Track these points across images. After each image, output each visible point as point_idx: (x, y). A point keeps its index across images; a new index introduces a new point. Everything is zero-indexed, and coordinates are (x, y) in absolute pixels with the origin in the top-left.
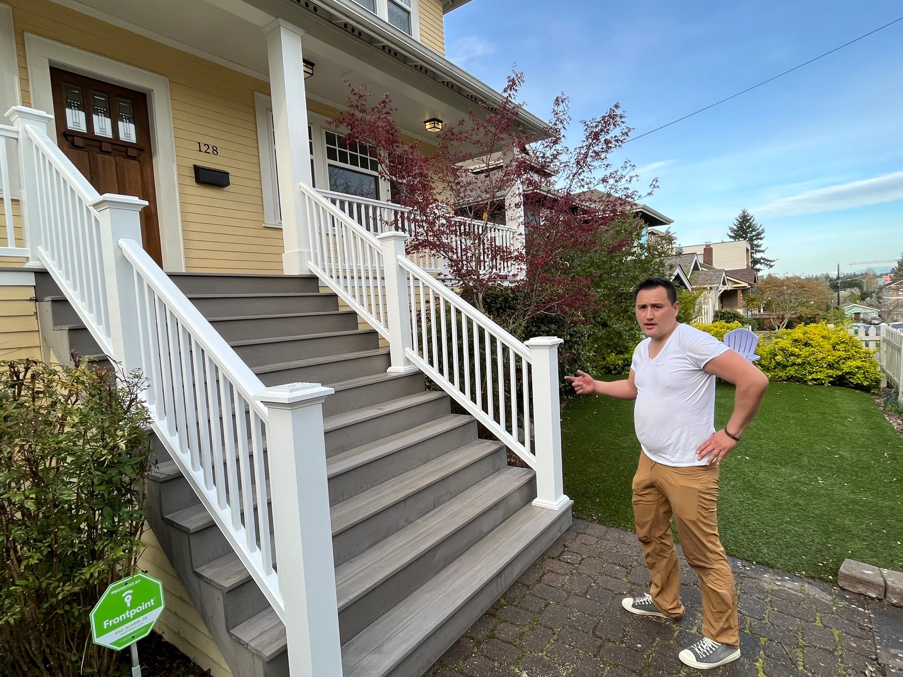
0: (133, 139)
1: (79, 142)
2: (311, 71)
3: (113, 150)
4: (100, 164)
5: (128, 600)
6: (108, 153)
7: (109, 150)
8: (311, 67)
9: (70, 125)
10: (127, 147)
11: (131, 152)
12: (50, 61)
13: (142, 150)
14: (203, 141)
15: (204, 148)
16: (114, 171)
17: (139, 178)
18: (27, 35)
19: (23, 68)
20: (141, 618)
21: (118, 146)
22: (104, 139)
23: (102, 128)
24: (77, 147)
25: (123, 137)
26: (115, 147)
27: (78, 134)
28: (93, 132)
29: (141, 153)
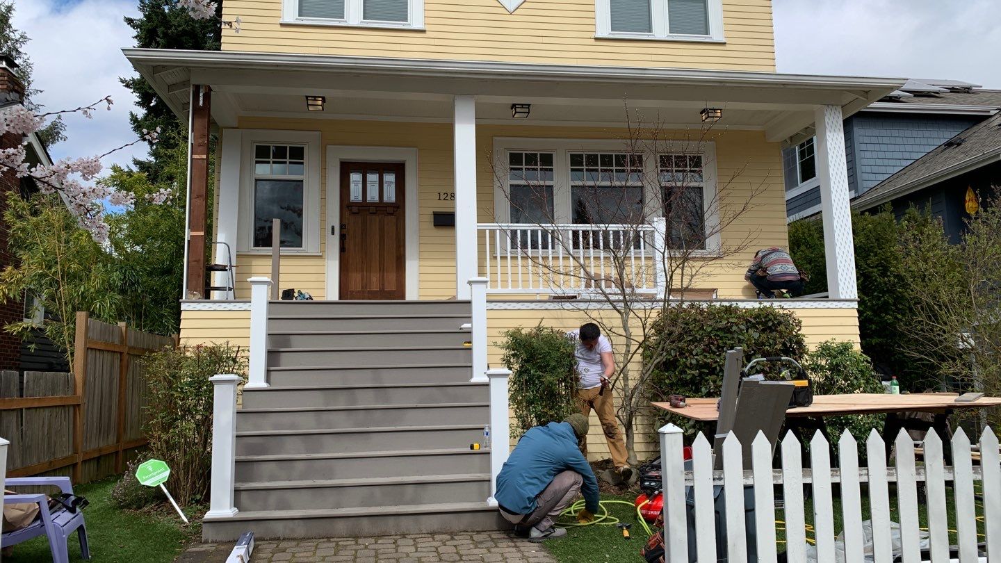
0: (393, 199)
1: (355, 209)
2: (527, 111)
3: (377, 211)
4: (368, 222)
6: (374, 214)
7: (375, 211)
9: (352, 198)
10: (386, 207)
11: (390, 210)
12: (340, 159)
13: (398, 207)
14: (442, 191)
15: (443, 197)
16: (377, 227)
17: (394, 228)
18: (328, 147)
19: (324, 169)
21: (381, 208)
22: (373, 204)
23: (373, 196)
24: (354, 213)
25: (385, 199)
26: (378, 209)
27: (356, 204)
28: (366, 201)
29: (397, 209)
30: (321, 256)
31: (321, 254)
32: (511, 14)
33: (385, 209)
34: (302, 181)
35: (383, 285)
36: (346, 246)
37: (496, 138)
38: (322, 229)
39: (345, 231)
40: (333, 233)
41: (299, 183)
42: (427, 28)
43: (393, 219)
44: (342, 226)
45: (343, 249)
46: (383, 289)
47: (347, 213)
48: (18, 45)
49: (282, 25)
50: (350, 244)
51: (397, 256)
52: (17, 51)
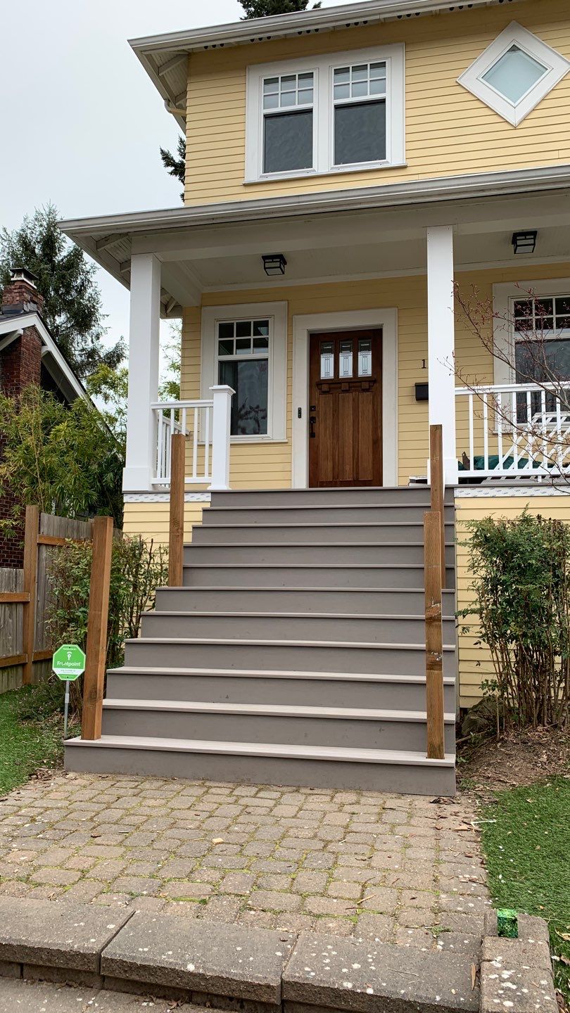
0: (369, 373)
1: (325, 388)
2: (532, 242)
3: (350, 387)
4: (340, 402)
5: (69, 656)
6: (347, 391)
7: (348, 389)
8: (532, 237)
9: (323, 376)
10: (361, 382)
11: (366, 385)
12: (308, 331)
13: (375, 381)
16: (351, 406)
17: (371, 406)
18: (295, 317)
19: (290, 343)
20: (73, 669)
21: (356, 383)
22: (346, 380)
23: (346, 370)
24: (325, 392)
25: (360, 373)
26: (351, 385)
27: (327, 382)
28: (338, 376)
29: (374, 384)
30: (287, 443)
31: (286, 441)
32: (515, 128)
33: (358, 384)
34: (267, 360)
35: (358, 473)
36: (316, 431)
37: (496, 285)
38: (289, 412)
39: (314, 414)
40: (300, 417)
41: (263, 362)
42: (409, 163)
43: (367, 396)
44: (312, 408)
45: (312, 435)
46: (358, 478)
47: (317, 393)
48: (89, 276)
49: (245, 185)
50: (320, 428)
51: (373, 440)
52: (89, 281)
